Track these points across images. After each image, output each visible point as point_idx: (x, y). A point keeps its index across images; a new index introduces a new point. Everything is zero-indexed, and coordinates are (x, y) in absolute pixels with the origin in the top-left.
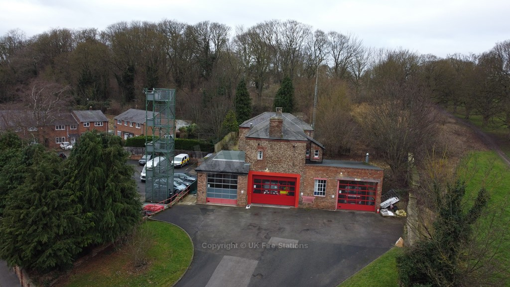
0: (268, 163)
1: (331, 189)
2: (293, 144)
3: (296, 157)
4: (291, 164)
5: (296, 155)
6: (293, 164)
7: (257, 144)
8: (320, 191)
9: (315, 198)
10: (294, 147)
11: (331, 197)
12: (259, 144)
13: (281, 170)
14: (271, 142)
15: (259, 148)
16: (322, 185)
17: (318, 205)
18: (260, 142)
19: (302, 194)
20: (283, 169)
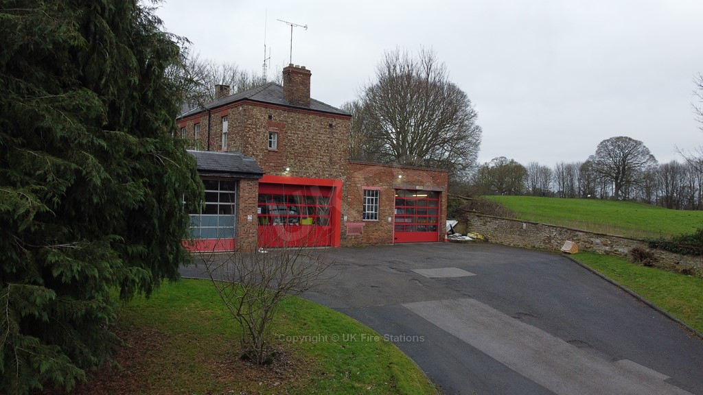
0: (287, 157)
1: (386, 205)
2: (330, 120)
3: (334, 147)
4: (326, 159)
5: (335, 142)
6: (331, 160)
7: (267, 117)
8: (370, 212)
9: (364, 224)
10: (331, 126)
11: (387, 221)
12: (270, 117)
13: (311, 172)
14: (293, 114)
15: (270, 125)
16: (372, 199)
17: (370, 238)
18: (272, 112)
19: (345, 218)
20: (314, 171)
